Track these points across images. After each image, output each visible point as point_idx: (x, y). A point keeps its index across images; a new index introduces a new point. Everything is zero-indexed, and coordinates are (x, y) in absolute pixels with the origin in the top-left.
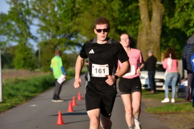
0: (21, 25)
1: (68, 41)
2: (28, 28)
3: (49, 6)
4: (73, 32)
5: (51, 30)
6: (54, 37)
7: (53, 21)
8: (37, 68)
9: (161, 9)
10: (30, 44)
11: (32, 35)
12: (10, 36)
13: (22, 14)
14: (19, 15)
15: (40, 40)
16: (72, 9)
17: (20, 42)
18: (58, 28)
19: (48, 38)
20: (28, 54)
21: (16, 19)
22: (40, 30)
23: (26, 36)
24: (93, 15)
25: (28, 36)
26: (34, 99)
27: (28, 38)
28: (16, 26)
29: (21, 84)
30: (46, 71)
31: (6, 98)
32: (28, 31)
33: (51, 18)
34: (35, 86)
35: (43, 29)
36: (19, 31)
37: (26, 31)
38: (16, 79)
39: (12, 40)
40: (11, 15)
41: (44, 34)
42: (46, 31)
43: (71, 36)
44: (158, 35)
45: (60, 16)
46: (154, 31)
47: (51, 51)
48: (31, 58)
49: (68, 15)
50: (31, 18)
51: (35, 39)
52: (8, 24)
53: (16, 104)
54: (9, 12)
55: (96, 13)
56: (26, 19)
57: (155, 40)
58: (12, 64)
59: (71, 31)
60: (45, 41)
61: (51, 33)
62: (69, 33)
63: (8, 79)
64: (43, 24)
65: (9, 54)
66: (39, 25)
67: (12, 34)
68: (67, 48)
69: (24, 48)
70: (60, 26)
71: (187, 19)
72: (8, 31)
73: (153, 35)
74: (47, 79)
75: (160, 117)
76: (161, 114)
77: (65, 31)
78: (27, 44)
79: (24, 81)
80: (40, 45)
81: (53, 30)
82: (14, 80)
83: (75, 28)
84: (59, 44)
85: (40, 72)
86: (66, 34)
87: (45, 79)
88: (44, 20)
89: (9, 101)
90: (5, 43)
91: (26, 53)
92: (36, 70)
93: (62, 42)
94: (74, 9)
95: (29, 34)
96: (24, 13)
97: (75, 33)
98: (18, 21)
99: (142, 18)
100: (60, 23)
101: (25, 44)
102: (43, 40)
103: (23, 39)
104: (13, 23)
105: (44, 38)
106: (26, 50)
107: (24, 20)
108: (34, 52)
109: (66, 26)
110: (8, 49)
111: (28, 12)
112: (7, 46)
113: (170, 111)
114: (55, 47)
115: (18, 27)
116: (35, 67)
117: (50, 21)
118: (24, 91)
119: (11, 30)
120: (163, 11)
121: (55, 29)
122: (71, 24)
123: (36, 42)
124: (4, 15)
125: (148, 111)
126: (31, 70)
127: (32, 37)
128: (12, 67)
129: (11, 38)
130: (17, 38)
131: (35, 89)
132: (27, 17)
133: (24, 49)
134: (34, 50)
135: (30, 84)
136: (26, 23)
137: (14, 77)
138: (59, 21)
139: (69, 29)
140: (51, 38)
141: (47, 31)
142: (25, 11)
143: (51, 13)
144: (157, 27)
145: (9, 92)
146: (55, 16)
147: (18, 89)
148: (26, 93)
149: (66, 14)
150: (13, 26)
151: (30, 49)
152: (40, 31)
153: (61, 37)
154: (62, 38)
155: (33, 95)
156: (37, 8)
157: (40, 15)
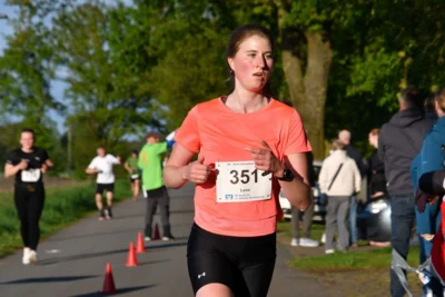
0: (30, 80)
1: (130, 114)
2: (46, 85)
3: (90, 42)
4: (142, 96)
5: (95, 91)
6: (101, 105)
7: (100, 71)
8: (63, 170)
9: (326, 52)
10: (49, 120)
11: (54, 101)
12: (8, 102)
13: (32, 55)
14: (29, 54)
15: (71, 110)
16: (142, 51)
17: (29, 114)
18: (110, 88)
19: (87, 107)
20: (45, 141)
21: (19, 65)
22: (72, 89)
23: (41, 103)
24: (185, 61)
25: (45, 102)
27: (46, 107)
28: (21, 81)
30: (83, 178)
32: (44, 92)
33: (95, 65)
34: (59, 209)
35: (77, 88)
36: (26, 92)
37: (40, 90)
39: (10, 111)
40: (9, 57)
41: (80, 99)
42: (83, 94)
43: (135, 106)
44: (318, 106)
45: (114, 62)
46: (311, 98)
48: (51, 149)
49: (132, 61)
50: (52, 65)
51: (61, 108)
52: (4, 77)
53: (15, 248)
54: (6, 51)
55: (191, 57)
56: (42, 68)
57: (313, 115)
59: (137, 93)
60: (82, 114)
61: (94, 97)
64: (78, 78)
66: (68, 80)
67: (12, 97)
68: (129, 129)
69: (37, 128)
70: (114, 83)
72: (4, 93)
73: (307, 105)
74: (84, 196)
75: (321, 279)
76: (322, 273)
77: (124, 94)
78: (43, 119)
80: (70, 121)
81: (98, 91)
83: (143, 88)
84: (111, 119)
85: (70, 179)
86: (125, 101)
87: (80, 195)
88: (79, 69)
91: (40, 138)
92: (62, 175)
95: (48, 98)
96: (37, 55)
97: (146, 97)
98: (23, 71)
99: (285, 69)
100: (113, 76)
101: (39, 120)
102: (76, 111)
103: (36, 109)
104: (15, 75)
105: (80, 106)
106: (41, 134)
107: (37, 68)
108: (58, 138)
109: (127, 82)
111: (47, 54)
113: (342, 266)
114: (105, 125)
115: (26, 82)
116: (58, 168)
117: (92, 71)
119: (9, 89)
120: (330, 55)
121: (103, 88)
123: (62, 115)
125: (296, 265)
126: (52, 175)
127: (55, 105)
129: (10, 106)
130: (22, 107)
131: (58, 215)
132: (44, 63)
134: (58, 133)
135: (49, 206)
136: (41, 76)
138: (110, 72)
139: (134, 88)
140: (93, 109)
141: (87, 93)
142: (39, 51)
143: (94, 55)
144: (317, 89)
146: (103, 61)
149: (128, 59)
150: (14, 80)
151: (50, 131)
152: (71, 93)
153: (116, 105)
154: (119, 107)
155: (55, 228)
156: (66, 45)
157: (71, 59)
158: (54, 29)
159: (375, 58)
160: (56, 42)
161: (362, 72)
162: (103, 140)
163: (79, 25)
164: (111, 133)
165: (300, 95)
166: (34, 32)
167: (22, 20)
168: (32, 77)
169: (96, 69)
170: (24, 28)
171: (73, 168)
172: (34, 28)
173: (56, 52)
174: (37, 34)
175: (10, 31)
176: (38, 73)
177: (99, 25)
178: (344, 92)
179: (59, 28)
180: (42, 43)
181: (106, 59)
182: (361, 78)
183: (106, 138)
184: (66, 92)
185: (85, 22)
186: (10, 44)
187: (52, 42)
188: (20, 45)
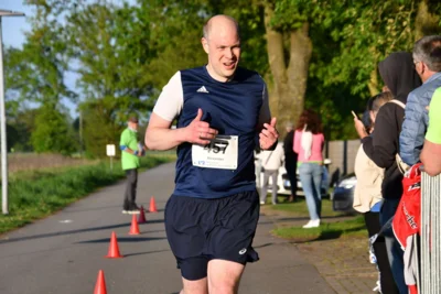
0: (46, 71)
1: (134, 101)
2: (61, 76)
3: (99, 38)
4: (144, 86)
5: (104, 81)
6: (108, 93)
7: (108, 63)
8: (75, 150)
9: (307, 47)
10: (63, 107)
11: (67, 90)
12: (26, 90)
13: (48, 49)
14: (44, 51)
15: (83, 98)
16: (143, 43)
17: (45, 102)
18: (116, 78)
19: (97, 95)
20: (59, 125)
21: (37, 58)
22: (83, 80)
23: (55, 92)
24: (183, 55)
25: (60, 91)
26: (68, 209)
27: (60, 95)
28: (38, 72)
29: (44, 180)
30: (92, 158)
31: (15, 206)
32: (59, 81)
33: (104, 58)
34: (71, 184)
35: (87, 78)
36: (42, 82)
37: (55, 81)
38: (36, 172)
39: (29, 98)
40: (28, 51)
41: (91, 88)
42: (93, 83)
43: (139, 93)
44: (300, 94)
45: (120, 55)
46: (293, 87)
47: (103, 121)
48: (65, 132)
49: (134, 54)
50: (65, 57)
51: (74, 96)
52: (23, 68)
53: (33, 218)
54: (25, 45)
55: (188, 51)
56: (57, 60)
57: (295, 103)
58: (29, 143)
59: (141, 83)
60: (93, 101)
61: (102, 87)
62: (137, 86)
63: (20, 172)
64: (89, 70)
65: (23, 124)
66: (80, 71)
67: (30, 86)
69: (52, 113)
70: (120, 74)
71: (353, 66)
72: (23, 82)
73: (290, 94)
74: (94, 172)
75: (300, 246)
77: (129, 84)
78: (57, 106)
79: (50, 175)
80: (82, 108)
81: (106, 81)
82: (32, 174)
83: (148, 77)
84: (117, 106)
85: (82, 158)
86: (130, 90)
87: (90, 173)
88: (90, 61)
89: (20, 211)
90: (17, 104)
91: (55, 122)
92: (74, 155)
93: (123, 103)
94: (147, 42)
95: (62, 88)
96: (52, 49)
97: (148, 87)
98: (41, 62)
99: (270, 62)
100: (119, 67)
101: (54, 106)
102: (87, 98)
103: (52, 97)
104: (33, 66)
105: (90, 95)
106: (55, 118)
107: (53, 60)
108: (71, 122)
109: (132, 73)
110: (21, 115)
111: (61, 48)
112: (21, 109)
114: (112, 111)
115: (42, 73)
116: (71, 149)
117: (101, 63)
118: (50, 193)
119: (28, 79)
120: (310, 49)
121: (110, 79)
122: (140, 70)
123: (75, 102)
124: (15, 50)
125: (279, 234)
126: (65, 155)
127: (68, 94)
128: (28, 149)
129: (28, 94)
130: (39, 95)
131: (70, 190)
132: (59, 56)
133: (51, 116)
135: (62, 182)
136: (55, 67)
137: (32, 168)
138: (117, 64)
139: (136, 79)
140: (102, 96)
141: (96, 82)
142: (54, 46)
143: (103, 49)
144: (298, 79)
145: (21, 196)
146: (111, 54)
147: (38, 191)
148: (54, 198)
149: (131, 52)
150: (32, 71)
151: (64, 116)
152: (82, 83)
153: (122, 93)
154: (125, 95)
155: (68, 201)
156: (78, 40)
157: (82, 53)
158: (67, 26)
159: (349, 52)
160: (69, 38)
161: (338, 65)
162: (110, 124)
163: (89, 23)
164: (118, 118)
165: (284, 85)
166: (48, 28)
167: (38, 18)
168: (48, 69)
169: (104, 62)
170: (40, 25)
171: (84, 148)
172: (49, 25)
173: (69, 46)
174: (52, 30)
175: (28, 28)
176: (54, 65)
177: (108, 22)
178: (322, 82)
179: (71, 25)
180: (57, 38)
181: (113, 53)
182: (336, 70)
183: (113, 123)
184: (78, 82)
185: (95, 21)
186: (29, 39)
187: (66, 37)
188: (38, 40)
